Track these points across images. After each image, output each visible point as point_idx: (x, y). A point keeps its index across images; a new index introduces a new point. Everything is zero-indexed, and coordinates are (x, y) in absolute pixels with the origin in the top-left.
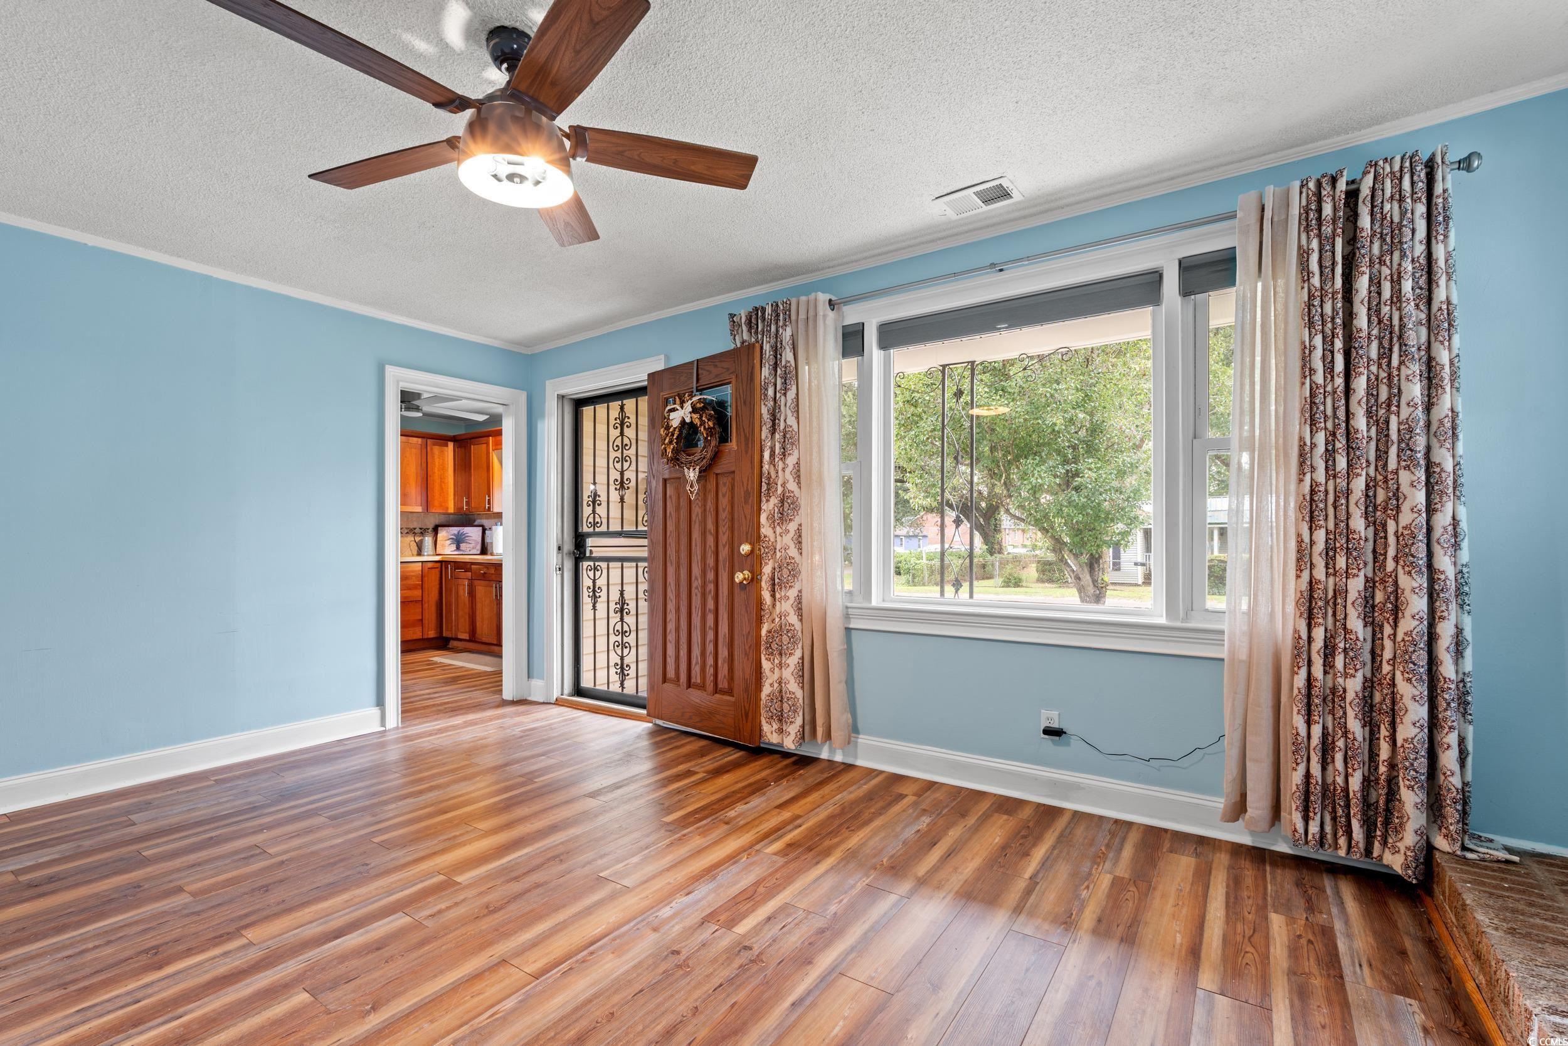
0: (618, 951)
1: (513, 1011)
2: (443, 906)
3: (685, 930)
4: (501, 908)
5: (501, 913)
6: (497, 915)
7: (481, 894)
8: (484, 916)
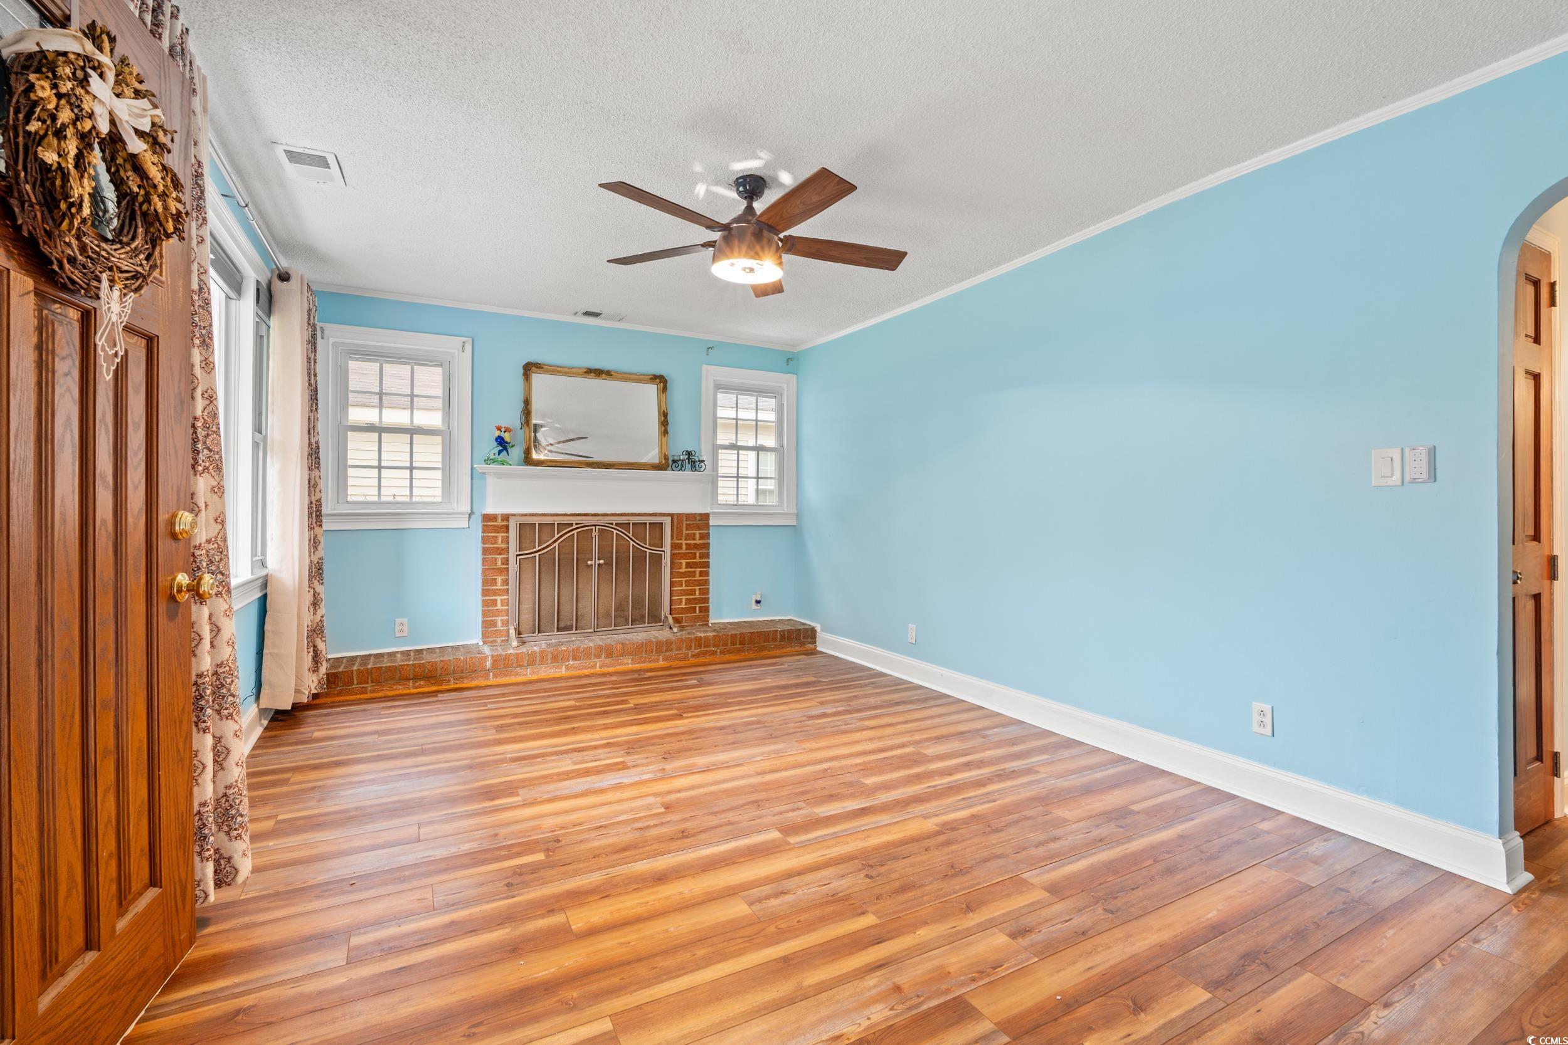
0: (694, 765)
1: (758, 756)
2: (791, 814)
3: (647, 766)
4: (749, 803)
5: (749, 800)
6: (754, 799)
7: (761, 817)
8: (762, 800)
